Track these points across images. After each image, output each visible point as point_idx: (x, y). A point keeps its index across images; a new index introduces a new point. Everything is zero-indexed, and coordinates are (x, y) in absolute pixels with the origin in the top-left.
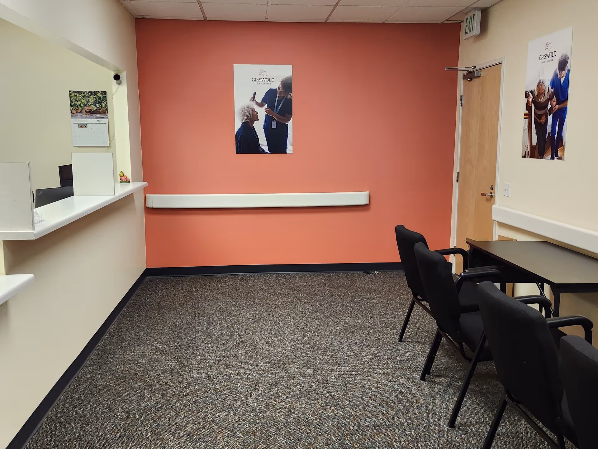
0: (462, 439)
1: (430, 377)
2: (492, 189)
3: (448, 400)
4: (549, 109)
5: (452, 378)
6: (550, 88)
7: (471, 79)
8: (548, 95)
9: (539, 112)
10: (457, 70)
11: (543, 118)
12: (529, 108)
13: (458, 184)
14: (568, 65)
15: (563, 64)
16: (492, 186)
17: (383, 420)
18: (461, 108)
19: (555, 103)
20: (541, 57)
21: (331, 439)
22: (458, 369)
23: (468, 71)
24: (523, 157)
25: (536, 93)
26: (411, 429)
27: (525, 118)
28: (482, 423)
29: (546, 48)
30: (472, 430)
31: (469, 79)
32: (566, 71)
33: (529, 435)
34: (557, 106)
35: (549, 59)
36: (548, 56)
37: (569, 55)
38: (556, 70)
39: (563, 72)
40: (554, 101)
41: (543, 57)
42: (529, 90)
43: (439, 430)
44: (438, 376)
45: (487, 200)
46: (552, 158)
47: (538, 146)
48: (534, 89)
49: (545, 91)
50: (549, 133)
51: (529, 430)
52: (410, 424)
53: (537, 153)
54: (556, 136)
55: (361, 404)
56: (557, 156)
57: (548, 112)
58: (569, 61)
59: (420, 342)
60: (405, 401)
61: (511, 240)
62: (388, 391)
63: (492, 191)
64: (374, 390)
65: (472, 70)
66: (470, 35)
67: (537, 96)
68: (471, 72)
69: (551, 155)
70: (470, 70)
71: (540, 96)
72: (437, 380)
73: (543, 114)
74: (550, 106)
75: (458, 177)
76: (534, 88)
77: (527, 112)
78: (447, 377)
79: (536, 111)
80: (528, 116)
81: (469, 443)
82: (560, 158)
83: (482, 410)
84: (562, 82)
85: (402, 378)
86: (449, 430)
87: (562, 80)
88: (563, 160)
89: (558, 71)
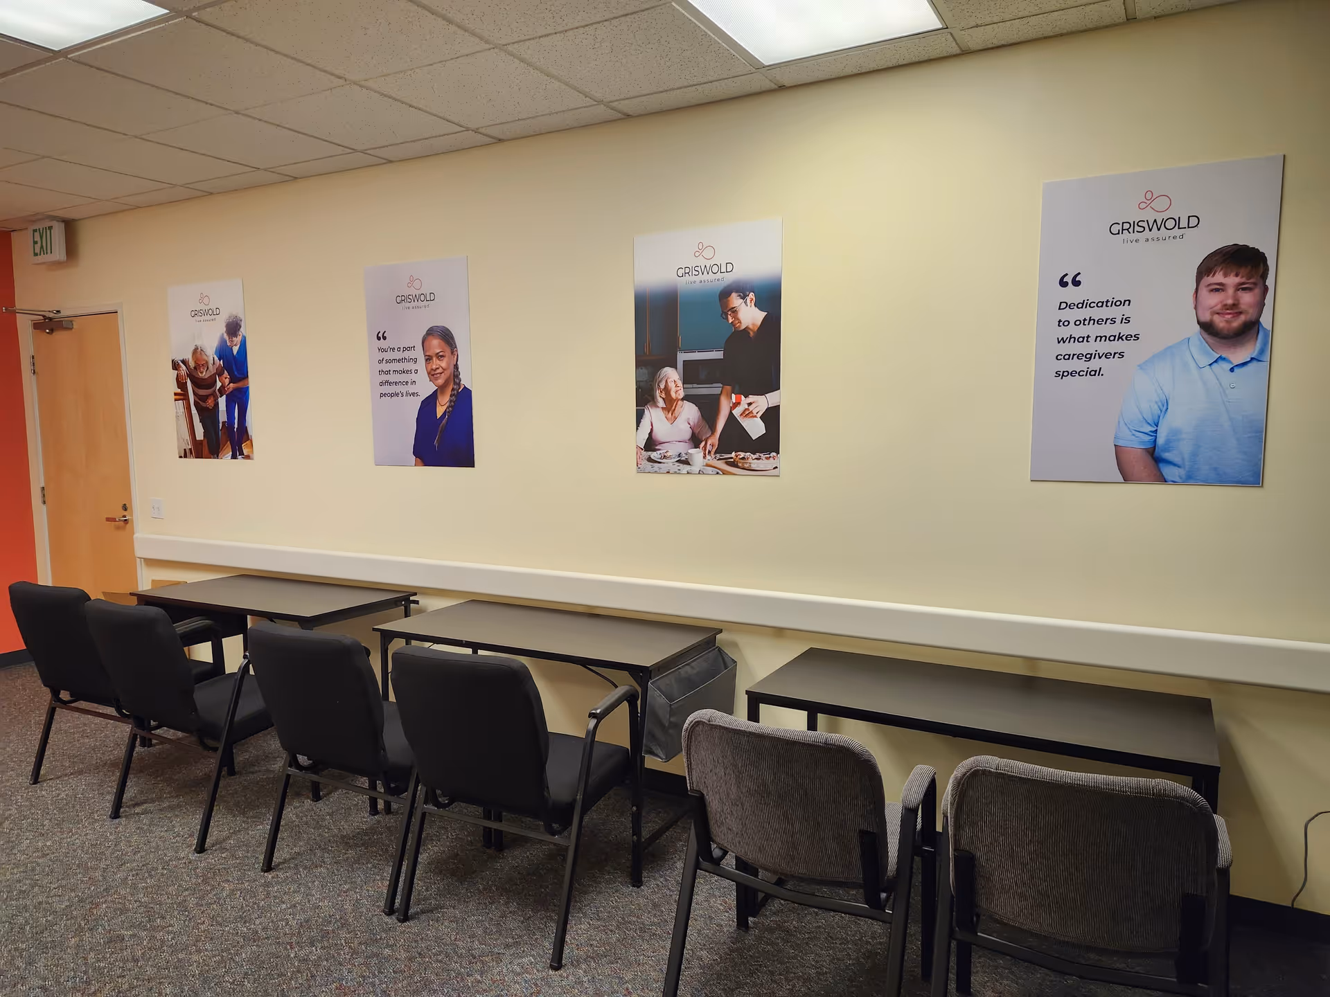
0: (225, 858)
1: (125, 811)
2: (126, 510)
3: (174, 826)
4: (218, 388)
5: (160, 799)
6: (216, 358)
7: (52, 331)
8: (213, 368)
9: (202, 392)
10: (14, 313)
11: (210, 403)
12: (181, 384)
13: (44, 508)
14: (242, 329)
15: (233, 328)
16: (125, 505)
17: (89, 888)
18: (34, 378)
19: (227, 381)
20: (193, 313)
21: (16, 949)
22: (161, 785)
23: (44, 316)
24: (181, 457)
25: (192, 364)
26: (143, 879)
27: (175, 400)
28: (239, 831)
29: (201, 301)
30: (230, 843)
31: (48, 331)
32: (239, 338)
33: (304, 819)
34: (231, 384)
35: (208, 317)
36: (206, 313)
37: (241, 316)
38: (223, 334)
39: (234, 339)
40: (226, 378)
41: (195, 313)
42: (179, 358)
43: (185, 863)
44: (137, 805)
45: (118, 528)
46: (234, 457)
47: (206, 441)
48: (187, 358)
49: (207, 362)
50: (223, 422)
51: (301, 815)
52: (137, 874)
53: (206, 450)
54: (236, 426)
55: (33, 887)
56: (242, 453)
57: (217, 393)
58: (243, 324)
59: (72, 774)
60: (108, 853)
61: (178, 583)
62: (68, 853)
63: (125, 513)
64: (40, 861)
65: (51, 315)
66: (41, 259)
67: (195, 368)
68: (51, 319)
69: (231, 453)
70: (48, 314)
71: (199, 369)
72: (138, 810)
73: (210, 395)
74: (219, 384)
75: (44, 495)
76: (188, 356)
77: (179, 391)
78: (153, 801)
79: (196, 390)
80: (182, 396)
81: (237, 859)
82: (248, 457)
83: (229, 818)
84: (235, 352)
85: (79, 828)
86: (199, 857)
87: (235, 350)
88: (253, 459)
89: (226, 336)
